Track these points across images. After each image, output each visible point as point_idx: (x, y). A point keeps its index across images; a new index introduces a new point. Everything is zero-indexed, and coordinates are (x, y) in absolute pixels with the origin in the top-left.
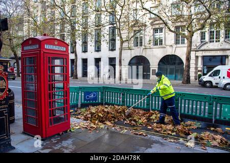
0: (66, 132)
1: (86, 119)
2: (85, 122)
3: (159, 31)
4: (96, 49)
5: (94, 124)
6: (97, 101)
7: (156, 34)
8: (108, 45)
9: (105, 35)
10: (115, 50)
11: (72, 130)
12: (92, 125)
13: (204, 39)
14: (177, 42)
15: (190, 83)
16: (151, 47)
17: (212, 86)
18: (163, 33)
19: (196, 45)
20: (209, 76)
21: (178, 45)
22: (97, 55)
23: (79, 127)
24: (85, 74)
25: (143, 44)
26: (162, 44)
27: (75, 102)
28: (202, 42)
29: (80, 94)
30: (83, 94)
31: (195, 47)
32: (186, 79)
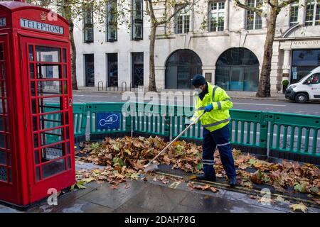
0: (68, 189)
1: (103, 162)
2: (102, 168)
3: (218, 6)
4: (110, 38)
5: (120, 172)
6: (119, 130)
7: (214, 11)
8: (130, 31)
9: (125, 12)
10: (142, 39)
11: (80, 186)
12: (116, 174)
13: (296, 19)
14: (248, 25)
15: (269, 95)
16: (205, 34)
17: (307, 101)
18: (225, 10)
19: (281, 31)
20: (304, 83)
21: (250, 31)
22: (111, 48)
23: (91, 179)
24: (90, 81)
25: (190, 29)
26: (222, 29)
27: (80, 132)
28: (291, 25)
29: (88, 117)
30: (94, 117)
31: (280, 35)
32: (263, 89)
